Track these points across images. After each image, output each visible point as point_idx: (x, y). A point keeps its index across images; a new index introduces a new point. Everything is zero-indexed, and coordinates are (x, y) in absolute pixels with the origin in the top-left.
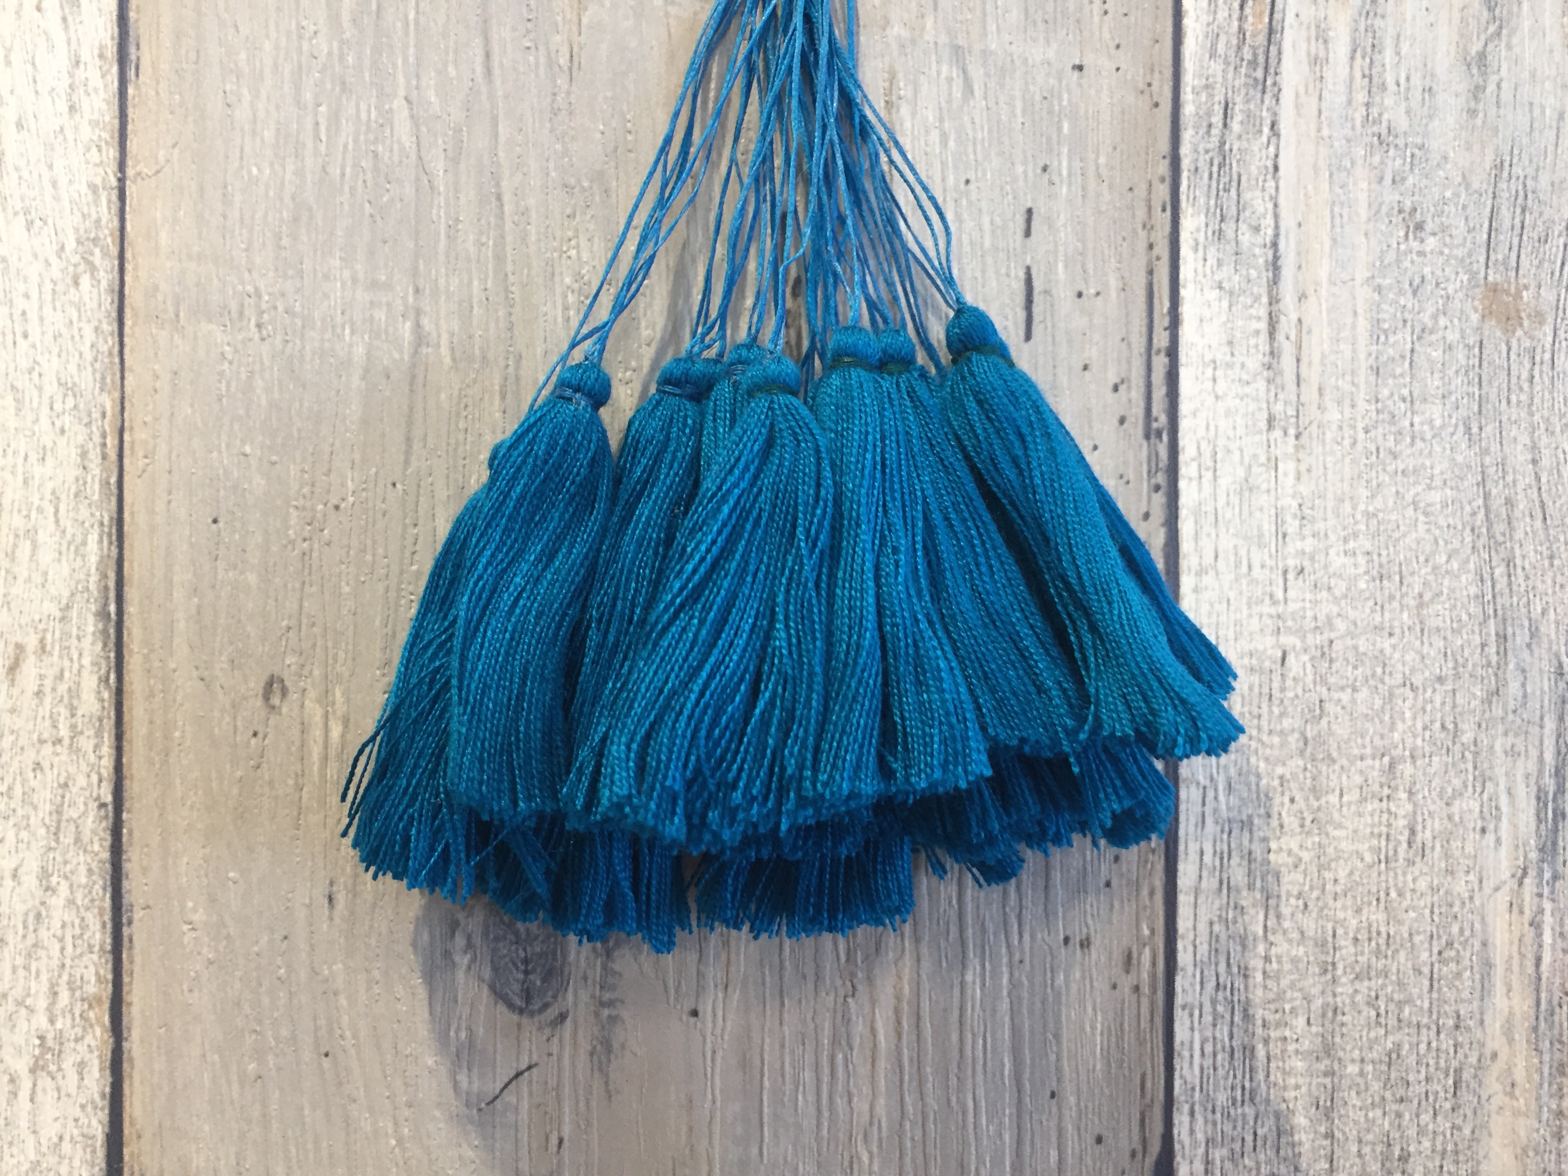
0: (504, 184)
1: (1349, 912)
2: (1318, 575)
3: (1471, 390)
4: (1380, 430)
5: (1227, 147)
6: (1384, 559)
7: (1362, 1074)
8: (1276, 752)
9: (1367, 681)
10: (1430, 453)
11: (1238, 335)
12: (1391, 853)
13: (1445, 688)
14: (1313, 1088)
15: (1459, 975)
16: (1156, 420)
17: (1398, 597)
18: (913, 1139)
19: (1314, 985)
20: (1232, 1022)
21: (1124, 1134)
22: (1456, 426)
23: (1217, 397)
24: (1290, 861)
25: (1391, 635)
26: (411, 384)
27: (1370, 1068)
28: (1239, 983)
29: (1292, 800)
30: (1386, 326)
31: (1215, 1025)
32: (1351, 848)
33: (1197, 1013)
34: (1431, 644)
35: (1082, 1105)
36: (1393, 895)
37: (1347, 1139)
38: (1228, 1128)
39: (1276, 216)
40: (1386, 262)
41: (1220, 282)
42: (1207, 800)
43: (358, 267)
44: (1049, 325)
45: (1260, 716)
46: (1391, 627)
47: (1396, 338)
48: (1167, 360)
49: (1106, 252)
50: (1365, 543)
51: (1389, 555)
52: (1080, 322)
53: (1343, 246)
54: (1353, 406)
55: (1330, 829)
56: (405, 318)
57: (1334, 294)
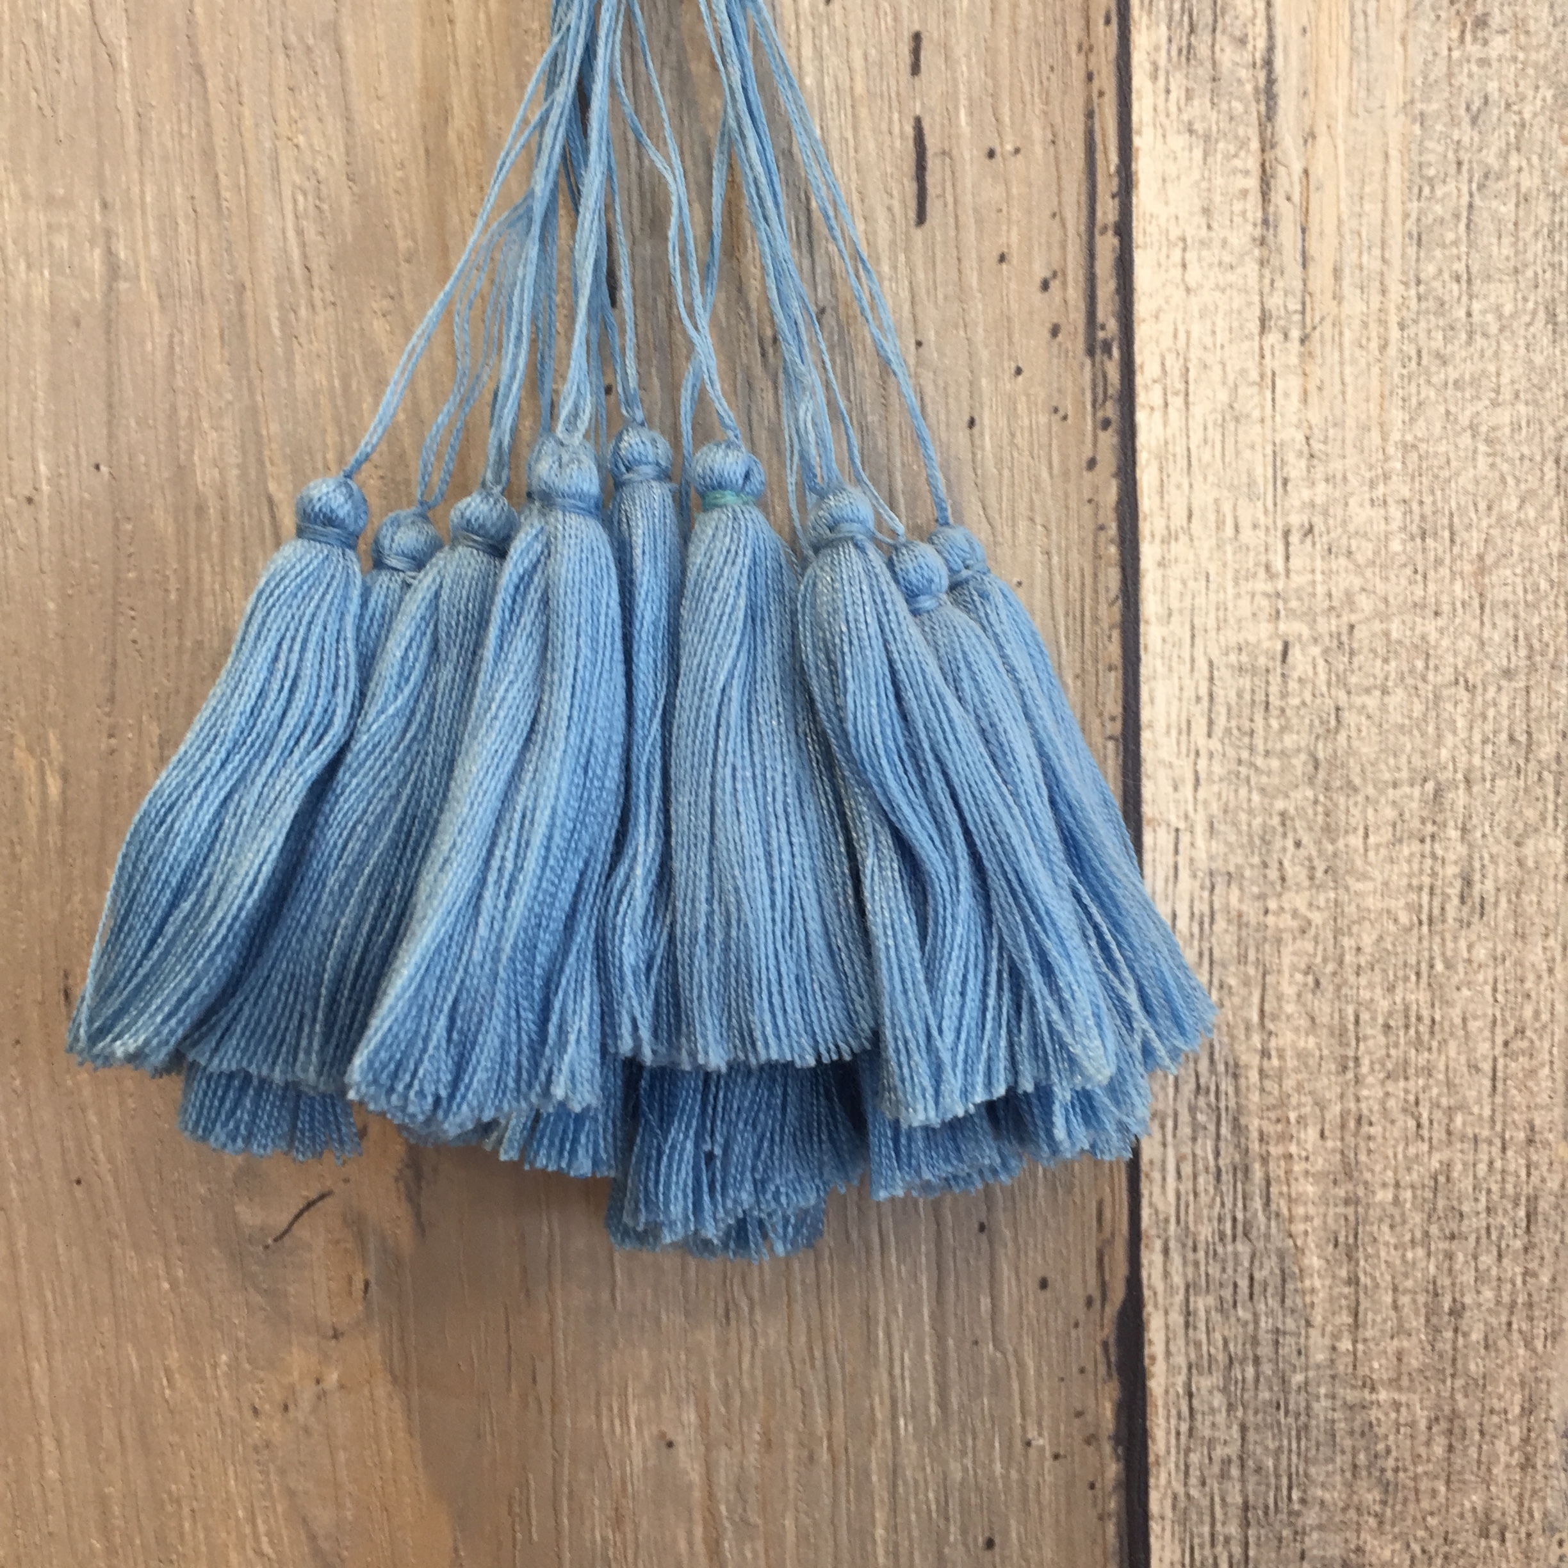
0: (204, 50)
1: (1379, 991)
2: (1333, 535)
3: (1556, 259)
4: (1423, 324)
6: (1428, 509)
7: (1396, 1201)
8: (1276, 780)
9: (1402, 679)
10: (1496, 354)
11: (1218, 199)
12: (1436, 912)
13: (1514, 684)
14: (1330, 1220)
15: (1532, 1073)
16: (1103, 327)
17: (1447, 562)
18: (803, 1282)
19: (1329, 1087)
20: (1218, 1136)
21: (1075, 1278)
22: (1534, 313)
23: (1188, 290)
24: (1295, 924)
25: (1437, 614)
26: (108, 333)
27: (1408, 1194)
28: (1227, 1085)
29: (1298, 844)
30: (1431, 172)
31: (1194, 1139)
32: (1379, 905)
33: (1170, 1124)
34: (1494, 625)
35: (1021, 1240)
36: (1439, 967)
37: (1377, 1286)
38: (1214, 1270)
39: (1270, 20)
40: (1432, 78)
41: (1190, 123)
42: (1181, 847)
43: (29, 179)
44: (950, 199)
45: (1252, 733)
46: (1438, 603)
47: (1446, 189)
48: (1116, 241)
49: (1027, 89)
50: (1400, 488)
51: (1434, 503)
52: (993, 193)
53: (1369, 59)
54: (1384, 292)
55: (1350, 881)
56: (93, 243)
57: (1355, 130)
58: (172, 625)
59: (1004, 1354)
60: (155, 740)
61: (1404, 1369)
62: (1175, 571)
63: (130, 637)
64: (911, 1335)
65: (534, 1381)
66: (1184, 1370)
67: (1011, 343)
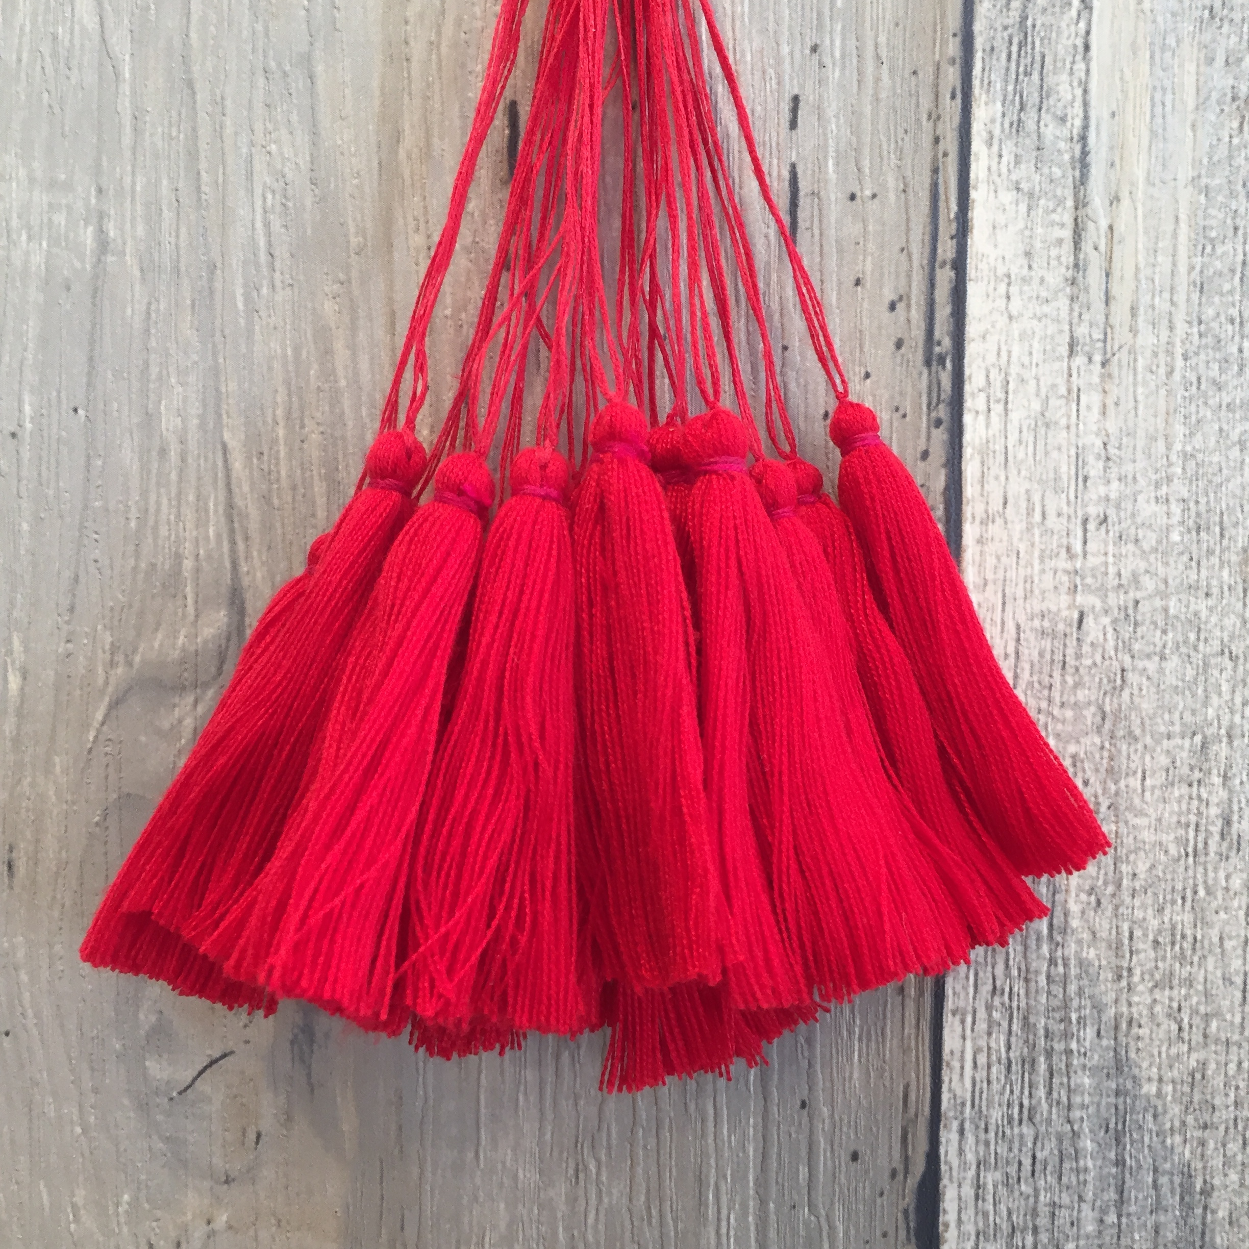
0: (196, 68)
1: (1150, 911)
2: (1123, 525)
4: (1203, 356)
5: (1029, 23)
6: (1202, 508)
7: (1159, 1094)
8: (1070, 728)
9: (1178, 648)
11: (1038, 245)
12: (1200, 846)
14: (1103, 1109)
16: (939, 344)
17: (1217, 552)
18: (645, 1147)
19: (1106, 993)
20: (1010, 1032)
21: (882, 1152)
23: (1011, 318)
25: (1207, 595)
26: (94, 297)
27: (1170, 1088)
28: (1019, 987)
30: (1213, 234)
31: (989, 1034)
32: (1153, 838)
33: (969, 1019)
35: (837, 1117)
36: (1202, 893)
37: (1140, 1167)
38: (1002, 1150)
39: (1086, 105)
40: (1215, 159)
41: (1018, 183)
43: (36, 165)
44: (816, 232)
45: (1051, 687)
46: (1208, 585)
47: (1225, 248)
48: (952, 274)
49: (885, 147)
50: (1180, 489)
51: (1208, 502)
52: (853, 229)
53: (1164, 139)
54: (1171, 328)
55: (1129, 816)
56: (87, 223)
57: (1152, 197)
58: (131, 548)
59: (818, 1218)
60: (107, 647)
61: (1160, 1241)
62: (990, 548)
63: (92, 557)
64: (738, 1198)
65: (402, 1228)
66: (973, 1237)
67: (861, 351)
